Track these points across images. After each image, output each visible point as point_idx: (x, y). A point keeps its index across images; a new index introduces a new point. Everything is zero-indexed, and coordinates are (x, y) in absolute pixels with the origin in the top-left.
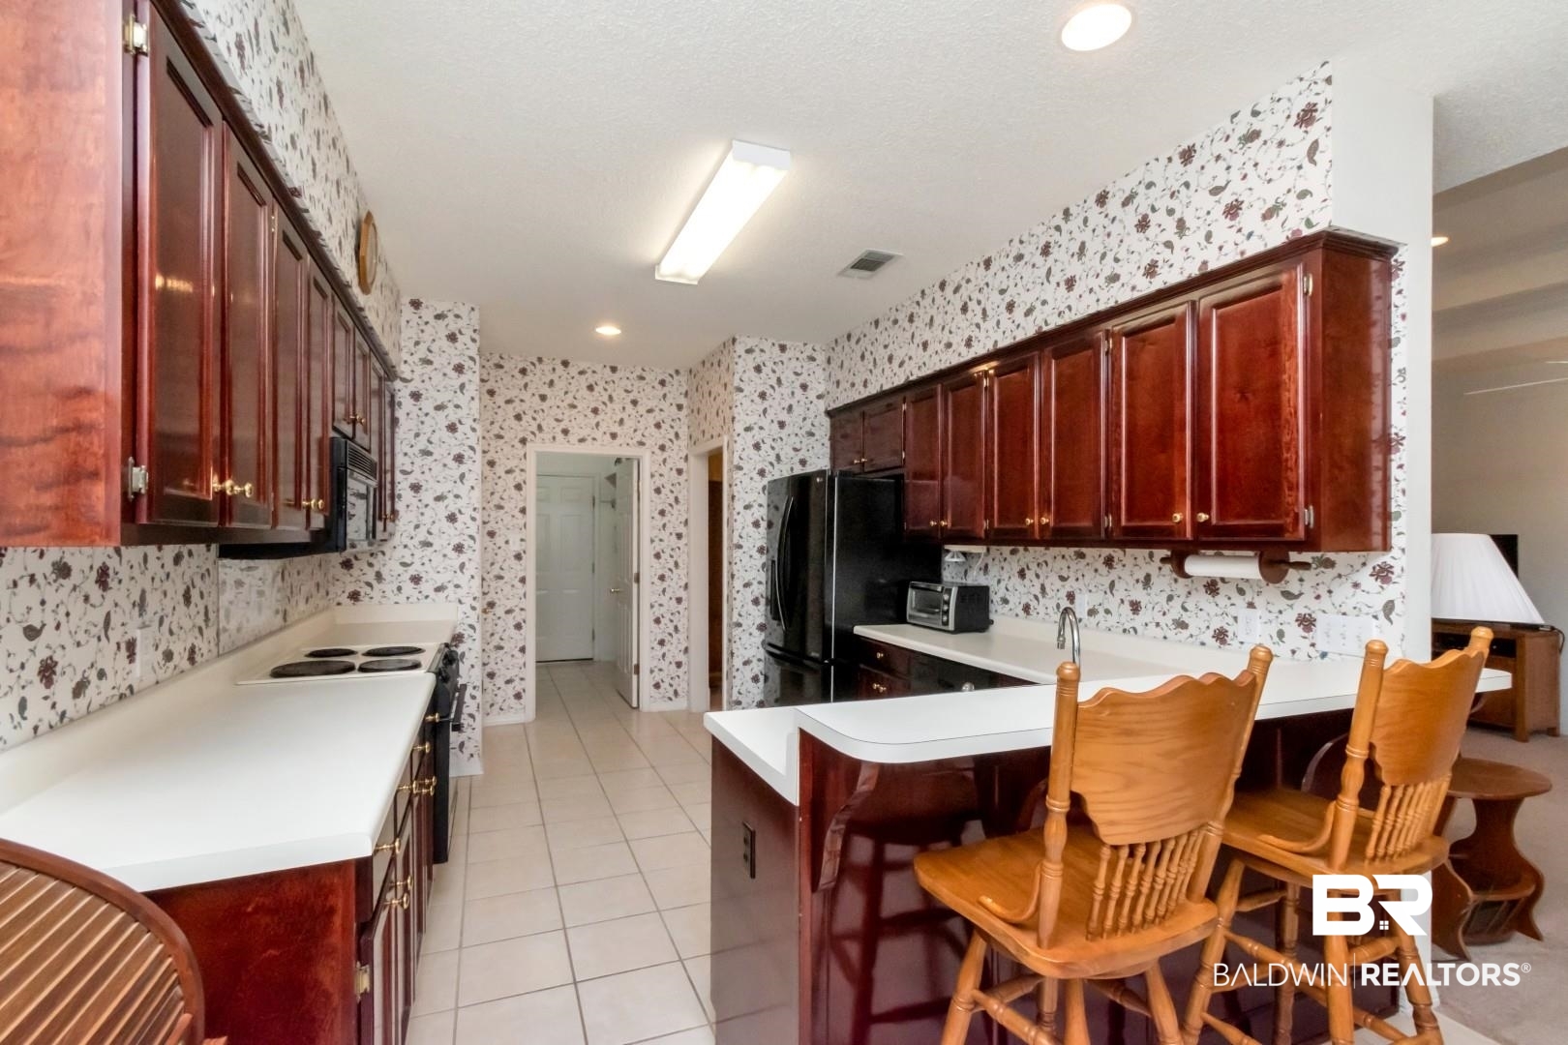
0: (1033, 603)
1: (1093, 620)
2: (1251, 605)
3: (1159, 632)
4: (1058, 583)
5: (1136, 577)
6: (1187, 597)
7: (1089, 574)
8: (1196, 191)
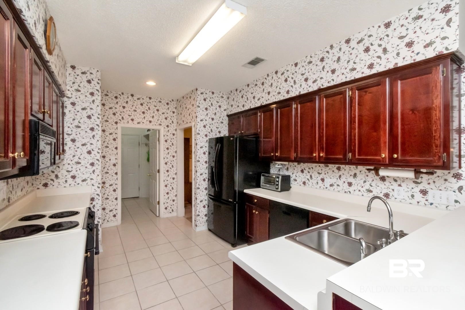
0: (307, 181)
1: (332, 188)
2: (400, 185)
3: (360, 193)
4: (318, 175)
5: (350, 174)
6: (372, 182)
7: (330, 172)
8: (392, 38)
